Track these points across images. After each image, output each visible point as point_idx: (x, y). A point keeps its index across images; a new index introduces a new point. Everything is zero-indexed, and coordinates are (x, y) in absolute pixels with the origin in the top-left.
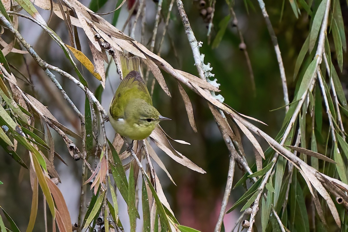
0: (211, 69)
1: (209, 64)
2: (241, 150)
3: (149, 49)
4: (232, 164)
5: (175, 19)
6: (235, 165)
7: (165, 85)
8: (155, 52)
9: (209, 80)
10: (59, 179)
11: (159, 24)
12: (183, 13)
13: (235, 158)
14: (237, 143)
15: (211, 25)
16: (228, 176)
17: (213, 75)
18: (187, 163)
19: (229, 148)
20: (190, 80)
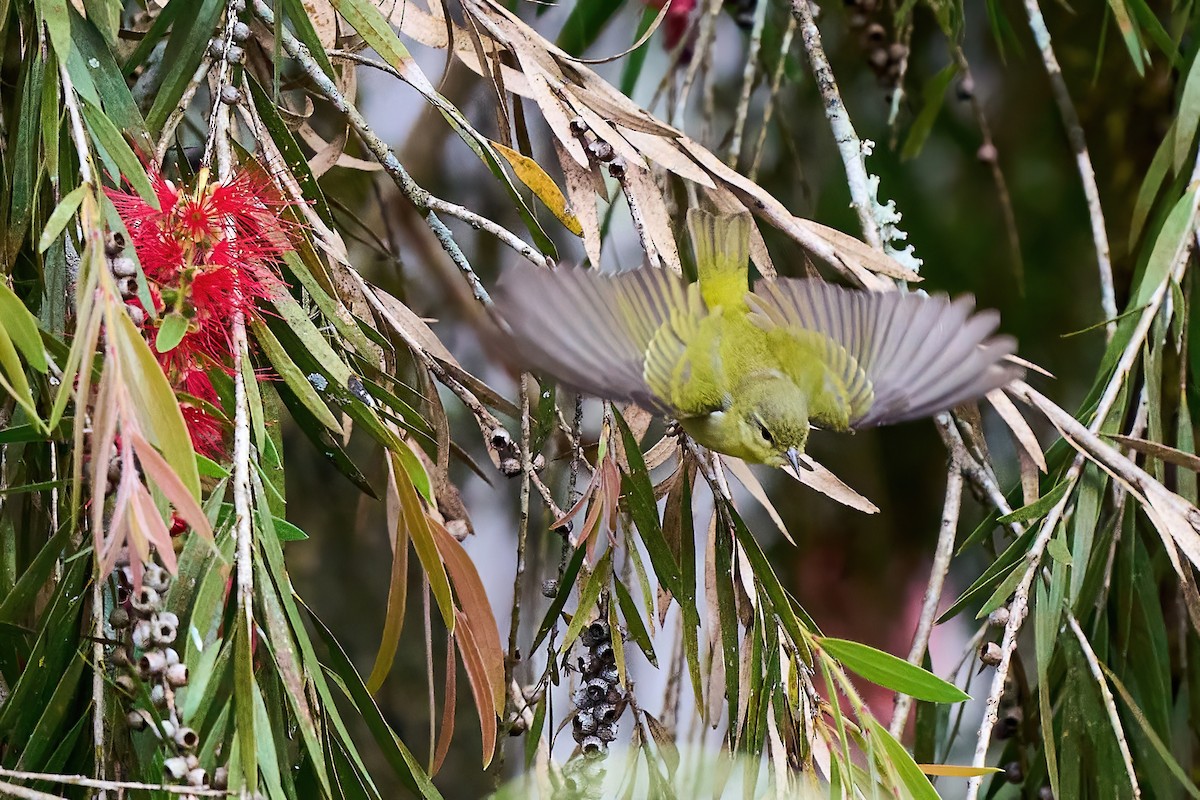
0: (898, 218)
1: (892, 203)
2: (979, 445)
3: (725, 160)
4: (955, 485)
5: (799, 76)
6: (963, 488)
7: (768, 262)
8: (742, 169)
9: (891, 249)
10: (468, 525)
11: (753, 88)
12: (818, 60)
13: (962, 470)
14: (967, 426)
15: (898, 93)
16: (944, 518)
17: (903, 235)
18: (826, 485)
19: (946, 440)
20: (839, 247)
